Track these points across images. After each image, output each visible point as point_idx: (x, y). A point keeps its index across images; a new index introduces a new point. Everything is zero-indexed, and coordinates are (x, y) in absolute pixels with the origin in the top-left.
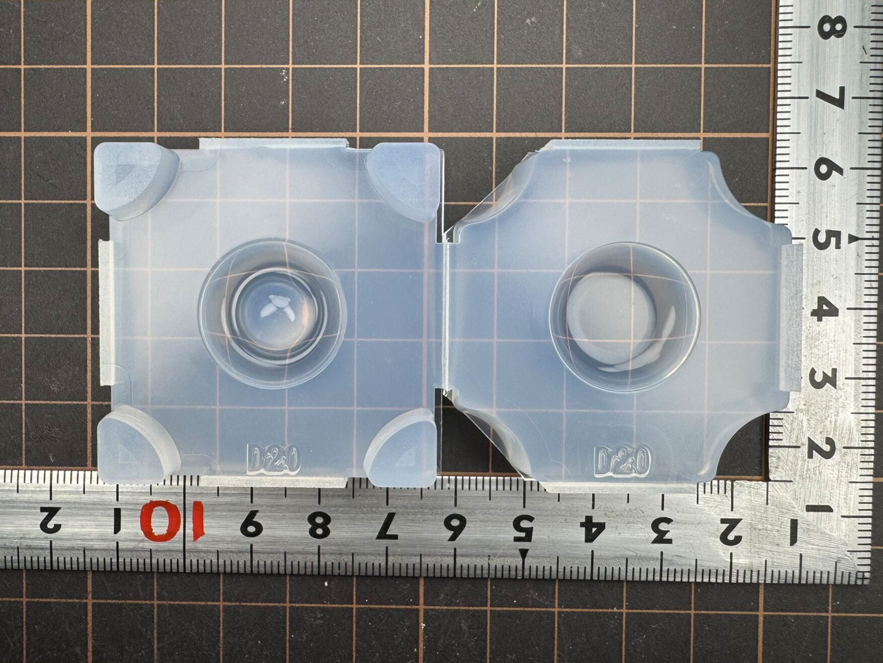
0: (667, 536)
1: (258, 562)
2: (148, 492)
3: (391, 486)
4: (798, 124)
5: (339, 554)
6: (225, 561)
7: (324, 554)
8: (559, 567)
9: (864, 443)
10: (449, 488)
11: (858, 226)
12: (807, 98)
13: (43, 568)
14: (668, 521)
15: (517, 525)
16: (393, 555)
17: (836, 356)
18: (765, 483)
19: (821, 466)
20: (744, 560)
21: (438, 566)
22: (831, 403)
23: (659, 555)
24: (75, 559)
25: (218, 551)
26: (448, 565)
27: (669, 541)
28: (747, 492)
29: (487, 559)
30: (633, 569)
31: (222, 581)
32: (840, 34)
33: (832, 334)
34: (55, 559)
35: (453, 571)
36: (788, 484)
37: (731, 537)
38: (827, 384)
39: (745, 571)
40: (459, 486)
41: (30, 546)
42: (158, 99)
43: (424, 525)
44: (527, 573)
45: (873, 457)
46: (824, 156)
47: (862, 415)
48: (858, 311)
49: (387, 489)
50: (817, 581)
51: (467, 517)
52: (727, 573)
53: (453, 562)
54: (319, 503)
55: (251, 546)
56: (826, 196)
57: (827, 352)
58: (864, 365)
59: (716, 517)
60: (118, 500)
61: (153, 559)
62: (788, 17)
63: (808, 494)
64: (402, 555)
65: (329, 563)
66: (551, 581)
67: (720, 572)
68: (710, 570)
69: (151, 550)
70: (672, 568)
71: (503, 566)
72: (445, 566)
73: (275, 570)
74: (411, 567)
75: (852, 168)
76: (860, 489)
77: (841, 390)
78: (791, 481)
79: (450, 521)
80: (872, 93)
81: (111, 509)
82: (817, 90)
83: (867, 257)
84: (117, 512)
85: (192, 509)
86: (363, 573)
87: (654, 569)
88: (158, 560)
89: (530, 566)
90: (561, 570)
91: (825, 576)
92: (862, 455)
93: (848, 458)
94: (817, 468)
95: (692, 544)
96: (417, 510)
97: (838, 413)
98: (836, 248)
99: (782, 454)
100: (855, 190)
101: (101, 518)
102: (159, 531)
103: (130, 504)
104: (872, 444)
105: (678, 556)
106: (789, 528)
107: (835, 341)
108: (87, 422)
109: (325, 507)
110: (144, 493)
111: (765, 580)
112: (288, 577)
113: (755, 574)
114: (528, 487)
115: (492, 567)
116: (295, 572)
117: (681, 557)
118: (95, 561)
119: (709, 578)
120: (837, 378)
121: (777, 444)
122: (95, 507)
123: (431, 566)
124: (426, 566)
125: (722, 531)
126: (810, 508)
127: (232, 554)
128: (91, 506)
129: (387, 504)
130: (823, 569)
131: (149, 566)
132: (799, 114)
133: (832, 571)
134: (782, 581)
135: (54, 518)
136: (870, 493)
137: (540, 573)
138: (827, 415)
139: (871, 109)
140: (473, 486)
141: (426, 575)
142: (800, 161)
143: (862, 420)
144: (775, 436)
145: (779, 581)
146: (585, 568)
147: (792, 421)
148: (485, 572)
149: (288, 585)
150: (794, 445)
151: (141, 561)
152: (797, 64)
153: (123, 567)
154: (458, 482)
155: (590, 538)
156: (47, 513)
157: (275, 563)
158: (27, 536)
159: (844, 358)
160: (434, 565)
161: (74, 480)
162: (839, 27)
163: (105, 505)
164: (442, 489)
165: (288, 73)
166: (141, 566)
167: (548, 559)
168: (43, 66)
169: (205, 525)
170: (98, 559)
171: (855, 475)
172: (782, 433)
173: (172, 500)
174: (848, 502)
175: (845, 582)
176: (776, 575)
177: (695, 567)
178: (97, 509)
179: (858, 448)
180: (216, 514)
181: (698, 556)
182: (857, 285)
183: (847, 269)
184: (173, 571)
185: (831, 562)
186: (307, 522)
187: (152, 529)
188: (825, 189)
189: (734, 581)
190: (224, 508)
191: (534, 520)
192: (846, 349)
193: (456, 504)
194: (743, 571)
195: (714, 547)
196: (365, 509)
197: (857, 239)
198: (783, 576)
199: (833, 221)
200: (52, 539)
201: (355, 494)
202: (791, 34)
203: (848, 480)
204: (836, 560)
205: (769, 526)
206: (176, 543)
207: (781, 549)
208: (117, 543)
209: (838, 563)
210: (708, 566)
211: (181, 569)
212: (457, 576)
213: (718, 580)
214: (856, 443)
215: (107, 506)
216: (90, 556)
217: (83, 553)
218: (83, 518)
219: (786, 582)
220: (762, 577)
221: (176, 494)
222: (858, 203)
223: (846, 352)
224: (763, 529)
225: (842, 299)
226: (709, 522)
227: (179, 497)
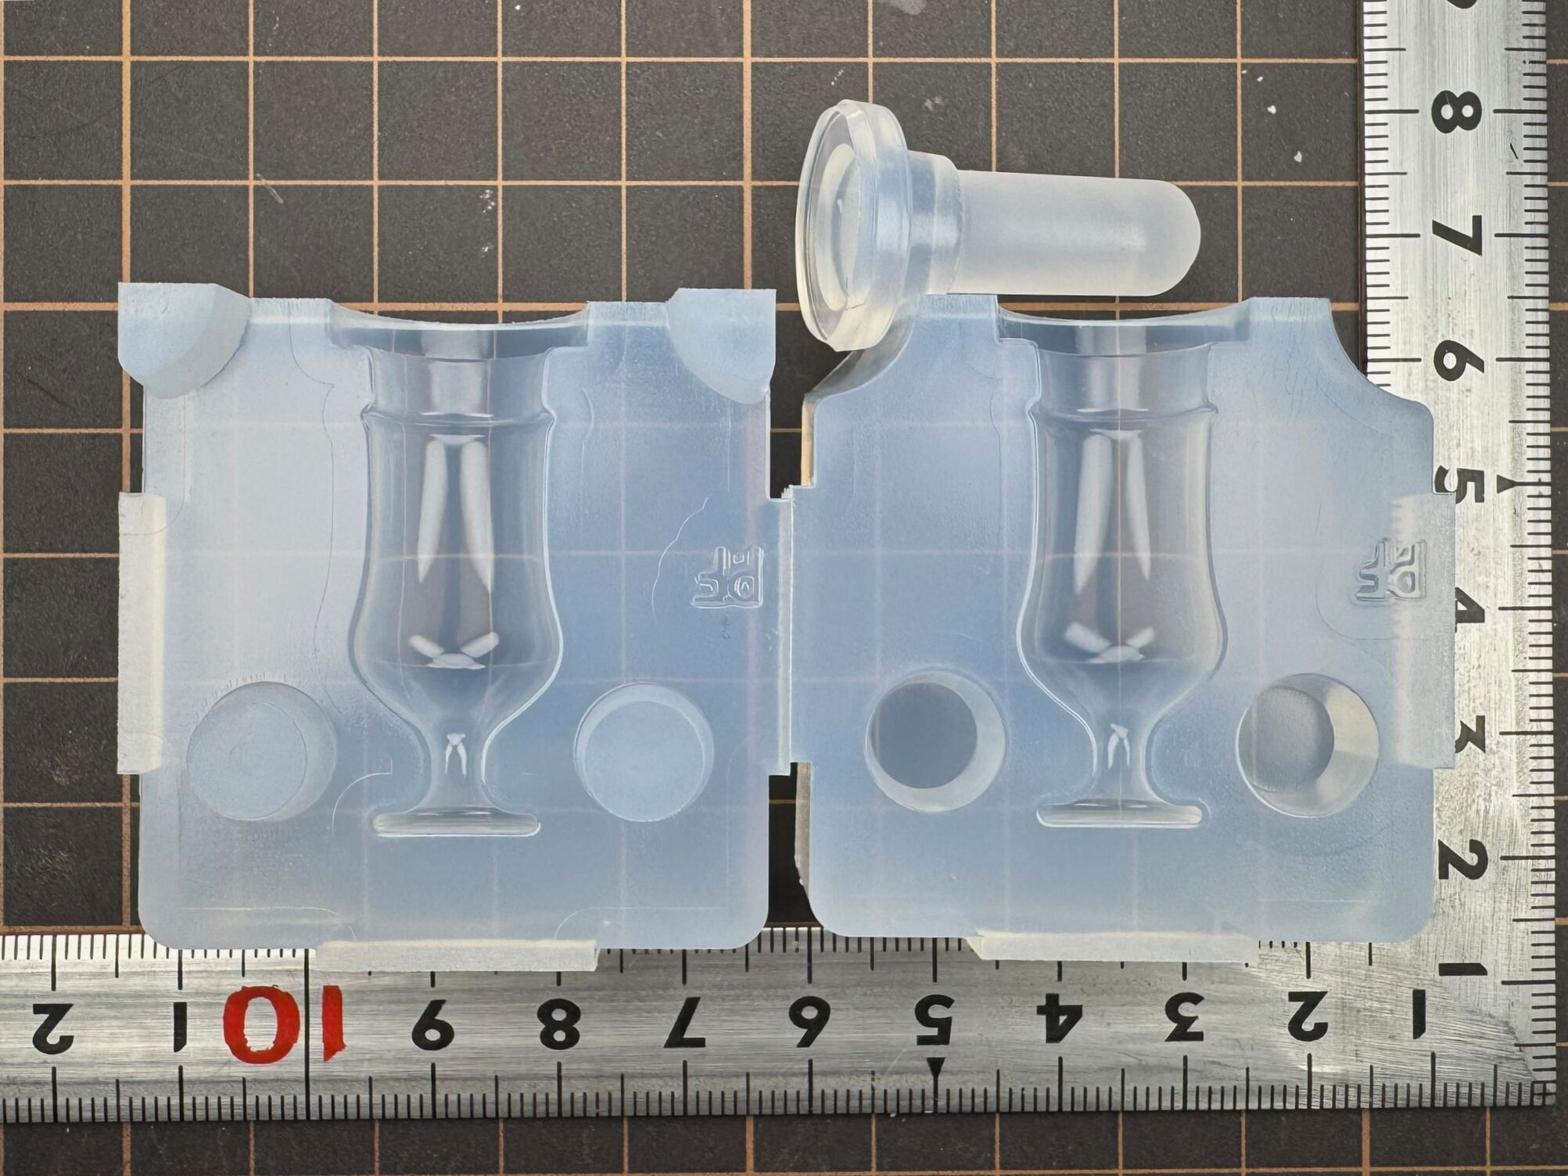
0: (1194, 1028)
1: (446, 1096)
2: (237, 972)
3: (690, 947)
4: (1404, 282)
5: (596, 1077)
6: (383, 1096)
7: (570, 1078)
8: (1001, 1090)
9: (1537, 848)
10: (797, 950)
11: (1514, 461)
12: (1417, 236)
13: (39, 1120)
14: (1195, 999)
15: (922, 1013)
16: (697, 1076)
17: (1483, 693)
19: (1463, 895)
20: (1332, 1067)
21: (779, 1094)
22: (1476, 779)
23: (1181, 1063)
24: (99, 1102)
25: (370, 1079)
26: (798, 1093)
27: (1198, 1036)
29: (869, 1078)
30: (1135, 1088)
31: (377, 1134)
32: (1471, 124)
33: (1475, 655)
34: (61, 1101)
35: (807, 1103)
37: (1308, 1026)
38: (1469, 743)
39: (1334, 1087)
40: (816, 946)
41: (15, 1078)
42: (255, 243)
43: (752, 1019)
44: (942, 1103)
45: (1554, 873)
46: (1450, 338)
47: (1532, 798)
48: (1520, 611)
49: (684, 952)
50: (1464, 1102)
51: (831, 1002)
52: (1304, 1092)
53: (807, 1086)
54: (559, 983)
55: (433, 1066)
56: (1456, 410)
57: (1466, 688)
58: (1531, 708)
59: (1280, 989)
60: (180, 986)
61: (248, 1097)
62: (1380, 93)
63: (1442, 942)
64: (713, 1077)
65: (579, 1095)
66: (988, 1115)
67: (1291, 1090)
68: (1273, 1087)
69: (244, 1079)
70: (1204, 1086)
72: (792, 1093)
73: (478, 1111)
74: (729, 1097)
75: (1498, 360)
76: (1533, 932)
77: (1494, 753)
79: (801, 1010)
80: (1529, 226)
81: (165, 1005)
82: (1434, 223)
83: (1531, 515)
84: (180, 1010)
85: (321, 1001)
86: (641, 1112)
87: (1173, 1088)
88: (257, 1098)
89: (948, 1091)
90: (1004, 1095)
91: (1477, 1091)
92: (1533, 870)
93: (1512, 877)
94: (1457, 897)
95: (1237, 1040)
96: (738, 992)
97: (1490, 795)
98: (1477, 501)
100: (1507, 396)
101: (149, 1022)
102: (260, 1044)
103: (204, 994)
104: (1551, 851)
105: (1214, 1062)
106: (1411, 1005)
107: (1479, 666)
108: (122, 841)
109: (570, 990)
110: (230, 972)
111: (1371, 1103)
112: (501, 1125)
113: (1352, 1092)
114: (941, 947)
115: (879, 1094)
116: (516, 1113)
117: (1219, 1064)
118: (137, 1103)
119: (1272, 1101)
120: (1486, 734)
122: (139, 1000)
123: (767, 1094)
124: (758, 1095)
125: (1292, 1015)
126: (1447, 970)
127: (397, 1085)
128: (129, 1001)
129: (684, 981)
130: (1470, 1079)
131: (241, 1111)
132: (1403, 265)
134: (1401, 1103)
135: (60, 1024)
136: (1551, 938)
137: (967, 1102)
138: (1470, 800)
139: (1529, 254)
140: (841, 945)
141: (757, 1112)
142: (1407, 347)
143: (1532, 808)
145: (1396, 1104)
146: (1048, 1090)
148: (867, 1103)
149: (502, 1139)
151: (226, 1101)
152: (1398, 176)
153: (191, 1113)
154: (813, 938)
155: (1055, 1034)
156: (46, 1016)
157: (478, 1098)
158: (9, 1060)
159: (1498, 697)
160: (773, 1092)
161: (98, 952)
162: (1468, 111)
163: (154, 996)
164: (785, 949)
165: (494, 197)
166: (226, 1111)
167: (981, 1076)
169: (345, 1029)
170: (143, 1099)
171: (1524, 906)
173: (283, 984)
174: (1513, 955)
175: (1513, 1101)
176: (1390, 1094)
177: (1245, 1082)
178: (142, 1005)
179: (1527, 858)
180: (367, 1008)
181: (1251, 1063)
182: (1515, 566)
183: (1497, 538)
184: (286, 1118)
185: (1487, 1066)
186: (537, 1020)
187: (246, 1041)
188: (1454, 397)
189: (1315, 1105)
190: (381, 997)
191: (953, 1005)
192: (1500, 682)
193: (810, 980)
194: (1332, 1088)
195: (1279, 1044)
196: (644, 993)
197: (1512, 484)
198: (1402, 1094)
199: (1470, 451)
200: (55, 1065)
201: (624, 965)
202: (1386, 124)
203: (1512, 918)
204: (1494, 1063)
205: (1376, 1005)
206: (291, 1065)
207: (1397, 1045)
208: (181, 1069)
209: (1498, 1068)
210: (1269, 1081)
211: (302, 1116)
212: (814, 1112)
213: (1287, 1105)
214: (1524, 850)
215: (161, 1000)
216: (130, 1095)
217: (115, 1089)
218: (115, 1023)
219: (1408, 1104)
220: (1365, 1098)
221: (290, 973)
222: (1511, 419)
223: (1500, 686)
224: (1365, 1009)
225: (1491, 591)
226: (1269, 1001)
227: (296, 979)
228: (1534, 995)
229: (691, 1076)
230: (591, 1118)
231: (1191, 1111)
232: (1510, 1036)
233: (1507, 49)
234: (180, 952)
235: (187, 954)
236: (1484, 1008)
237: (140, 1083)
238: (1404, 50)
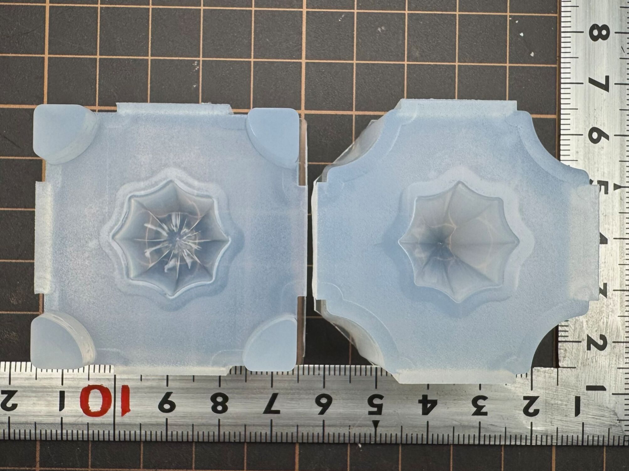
0: (484, 410)
1: (172, 432)
2: (86, 379)
3: (275, 371)
4: (576, 103)
5: (235, 426)
6: (146, 432)
7: (224, 425)
8: (403, 434)
9: (627, 338)
10: (319, 374)
11: (621, 177)
12: (582, 83)
13: (3, 439)
14: (484, 398)
15: (370, 402)
16: (276, 426)
17: (606, 274)
18: (556, 369)
19: (596, 357)
20: (541, 428)
21: (310, 434)
22: (603, 309)
23: (478, 425)
24: (28, 431)
25: (141, 425)
26: (318, 434)
27: (485, 414)
28: (542, 376)
29: (349, 427)
30: (459, 435)
31: (142, 448)
32: (605, 38)
33: (603, 258)
34: (12, 431)
35: (322, 439)
36: (573, 369)
37: (531, 410)
39: (542, 436)
40: (327, 373)
42: (99, 82)
43: (299, 403)
44: (378, 439)
46: (596, 127)
47: (626, 318)
48: (622, 240)
49: (272, 373)
50: (595, 443)
51: (333, 396)
52: (529, 438)
53: (322, 431)
54: (220, 386)
55: (167, 419)
56: (597, 156)
58: (626, 280)
59: (520, 394)
60: (62, 384)
61: (89, 431)
62: (568, 24)
63: (587, 377)
64: (283, 426)
65: (227, 433)
66: (397, 444)
67: (524, 437)
68: (516, 435)
69: (88, 423)
70: (487, 434)
71: (360, 434)
72: (316, 434)
73: (185, 439)
74: (290, 435)
75: (615, 135)
76: (626, 373)
77: (611, 299)
78: (575, 368)
79: (320, 399)
81: (56, 392)
82: (590, 79)
83: (628, 200)
84: (62, 394)
85: (121, 392)
86: (253, 440)
87: (474, 435)
88: (93, 431)
89: (381, 434)
90: (404, 436)
91: (601, 439)
92: (626, 347)
93: (617, 350)
95: (501, 416)
96: (294, 391)
97: (609, 316)
98: (605, 194)
99: (568, 347)
100: (618, 151)
101: (49, 398)
102: (95, 409)
103: (72, 388)
105: (492, 425)
106: (574, 403)
107: (605, 262)
109: (224, 389)
110: (83, 379)
111: (557, 443)
112: (195, 445)
113: (549, 438)
114: (379, 373)
115: (352, 435)
116: (201, 440)
117: (494, 425)
118: (43, 432)
119: (516, 442)
120: (608, 291)
121: (564, 340)
122: (45, 390)
123: (305, 434)
124: (301, 434)
125: (525, 405)
126: (589, 388)
127: (151, 427)
128: (41, 390)
129: (272, 386)
130: (598, 433)
131: (87, 436)
132: (576, 96)
133: (607, 435)
134: (569, 443)
135: (12, 399)
137: (388, 440)
138: (600, 318)
140: (337, 373)
141: (301, 442)
142: (578, 129)
143: (626, 322)
144: (563, 334)
145: (567, 444)
146: (422, 435)
147: (575, 322)
148: (347, 439)
150: (577, 340)
151: (80, 432)
152: (575, 59)
153: (66, 437)
154: (326, 370)
155: (426, 412)
156: (7, 395)
157: (185, 433)
159: (613, 276)
160: (308, 434)
161: (29, 369)
162: (604, 32)
163: (52, 388)
164: (314, 374)
166: (80, 436)
167: (394, 428)
168: (10, 55)
169: (130, 403)
170: (46, 431)
171: (622, 363)
172: (568, 331)
173: (105, 384)
174: (617, 383)
175: (616, 443)
176: (565, 439)
177: (504, 434)
178: (46, 392)
179: (623, 342)
180: (140, 395)
181: (507, 425)
182: (620, 221)
183: (613, 210)
184: (105, 440)
185: (605, 429)
186: (211, 401)
187: (89, 407)
188: (596, 150)
189: (534, 444)
190: (146, 390)
191: (384, 398)
192: (614, 269)
193: (324, 387)
194: (540, 436)
195: (518, 418)
196: (255, 391)
197: (620, 187)
198: (570, 440)
199: (602, 173)
200: (10, 416)
201: (247, 379)
202: (570, 37)
203: (617, 367)
204: (609, 427)
205: (560, 402)
206: (107, 418)
207: (568, 419)
208: (62, 418)
209: (610, 430)
210: (514, 433)
211: (112, 439)
212: (325, 442)
213: (522, 443)
214: (622, 339)
215: (54, 390)
216: (40, 429)
217: (34, 426)
218: (35, 399)
219: (572, 444)
220: (554, 441)
221: (109, 379)
222: (620, 160)
223: (613, 271)
224: (555, 404)
225: (610, 231)
226: (515, 399)
227: (111, 382)
228: (625, 399)
229: (274, 426)
230: (232, 442)
231: (482, 445)
232: (616, 416)
233: (621, 7)
234: (63, 370)
235: (65, 371)
236: (604, 404)
237: (44, 424)
238: (578, 6)
